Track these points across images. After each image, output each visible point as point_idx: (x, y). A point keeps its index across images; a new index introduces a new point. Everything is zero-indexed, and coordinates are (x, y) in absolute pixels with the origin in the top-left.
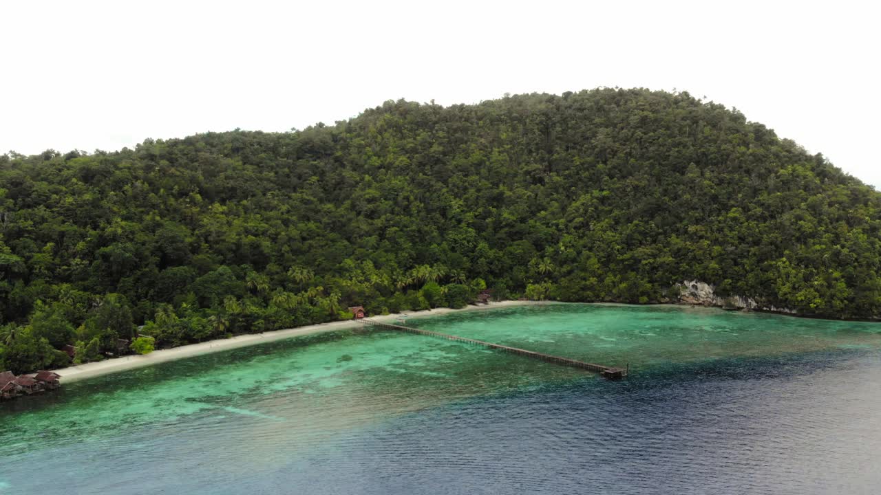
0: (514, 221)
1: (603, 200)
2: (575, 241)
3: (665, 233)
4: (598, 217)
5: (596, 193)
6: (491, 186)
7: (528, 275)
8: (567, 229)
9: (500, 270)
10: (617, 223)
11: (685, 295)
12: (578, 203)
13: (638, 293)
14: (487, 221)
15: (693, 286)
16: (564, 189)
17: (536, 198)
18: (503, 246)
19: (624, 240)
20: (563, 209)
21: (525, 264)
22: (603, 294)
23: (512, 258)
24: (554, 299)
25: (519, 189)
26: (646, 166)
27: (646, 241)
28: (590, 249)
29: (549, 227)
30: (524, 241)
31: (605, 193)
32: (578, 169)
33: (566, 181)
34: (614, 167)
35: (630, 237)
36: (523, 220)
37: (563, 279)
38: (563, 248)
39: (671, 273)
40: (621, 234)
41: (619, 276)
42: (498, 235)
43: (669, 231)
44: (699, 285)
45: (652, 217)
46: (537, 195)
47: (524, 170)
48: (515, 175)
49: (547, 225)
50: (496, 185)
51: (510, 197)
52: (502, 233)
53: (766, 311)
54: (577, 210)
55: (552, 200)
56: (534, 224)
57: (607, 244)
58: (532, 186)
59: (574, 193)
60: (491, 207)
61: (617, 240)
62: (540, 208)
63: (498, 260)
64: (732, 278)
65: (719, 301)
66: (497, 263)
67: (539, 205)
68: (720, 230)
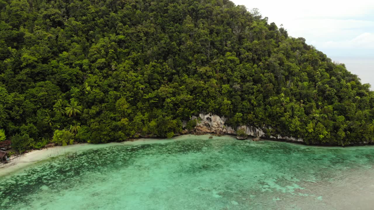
0: (36, 62)
1: (120, 43)
2: (100, 81)
3: (178, 73)
4: (118, 58)
5: (113, 37)
6: (11, 27)
7: (54, 119)
8: (91, 69)
9: (21, 115)
10: (136, 63)
11: (200, 126)
12: (98, 45)
13: (167, 130)
14: (5, 61)
15: (208, 118)
16: (83, 33)
17: (56, 40)
18: (24, 88)
19: (147, 80)
20: (85, 50)
21: (50, 106)
22: (133, 132)
23: (35, 101)
24: (84, 141)
25: (40, 31)
26: (151, 17)
27: (164, 80)
28: (116, 89)
29: (73, 67)
30: (47, 82)
31: (121, 37)
32: (94, 16)
33: (84, 25)
34: (125, 16)
35: (151, 77)
36: (45, 61)
37: (92, 120)
38: (88, 88)
39: (190, 108)
40: (143, 74)
41: (147, 115)
42: (19, 77)
43: (181, 71)
44: (212, 117)
45: (165, 59)
46: (57, 37)
47: (43, 14)
48: (35, 19)
49: (71, 65)
50: (17, 27)
51: (30, 38)
52: (22, 75)
53: (273, 139)
54: (99, 51)
55: (72, 42)
56: (57, 64)
57: (132, 84)
58: (53, 29)
59: (93, 36)
60: (10, 48)
61: (140, 80)
62: (62, 49)
63: (19, 105)
64: (241, 112)
65: (230, 130)
66: (17, 109)
67: (61, 45)
68: (223, 71)
